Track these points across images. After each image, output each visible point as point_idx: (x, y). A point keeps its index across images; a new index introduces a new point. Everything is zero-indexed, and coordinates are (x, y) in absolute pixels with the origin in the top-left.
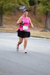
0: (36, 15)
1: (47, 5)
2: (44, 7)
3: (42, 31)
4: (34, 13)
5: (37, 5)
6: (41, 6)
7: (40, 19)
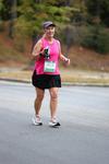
0: (12, 38)
1: (34, 19)
2: (29, 24)
3: (26, 70)
4: (10, 34)
5: (15, 20)
6: (23, 21)
7: (22, 46)
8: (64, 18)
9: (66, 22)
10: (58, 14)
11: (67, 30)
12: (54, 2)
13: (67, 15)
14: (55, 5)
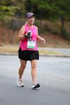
8: (11, 13)
9: (12, 16)
10: (7, 11)
11: (13, 20)
12: (4, 3)
13: (13, 11)
14: (5, 5)
